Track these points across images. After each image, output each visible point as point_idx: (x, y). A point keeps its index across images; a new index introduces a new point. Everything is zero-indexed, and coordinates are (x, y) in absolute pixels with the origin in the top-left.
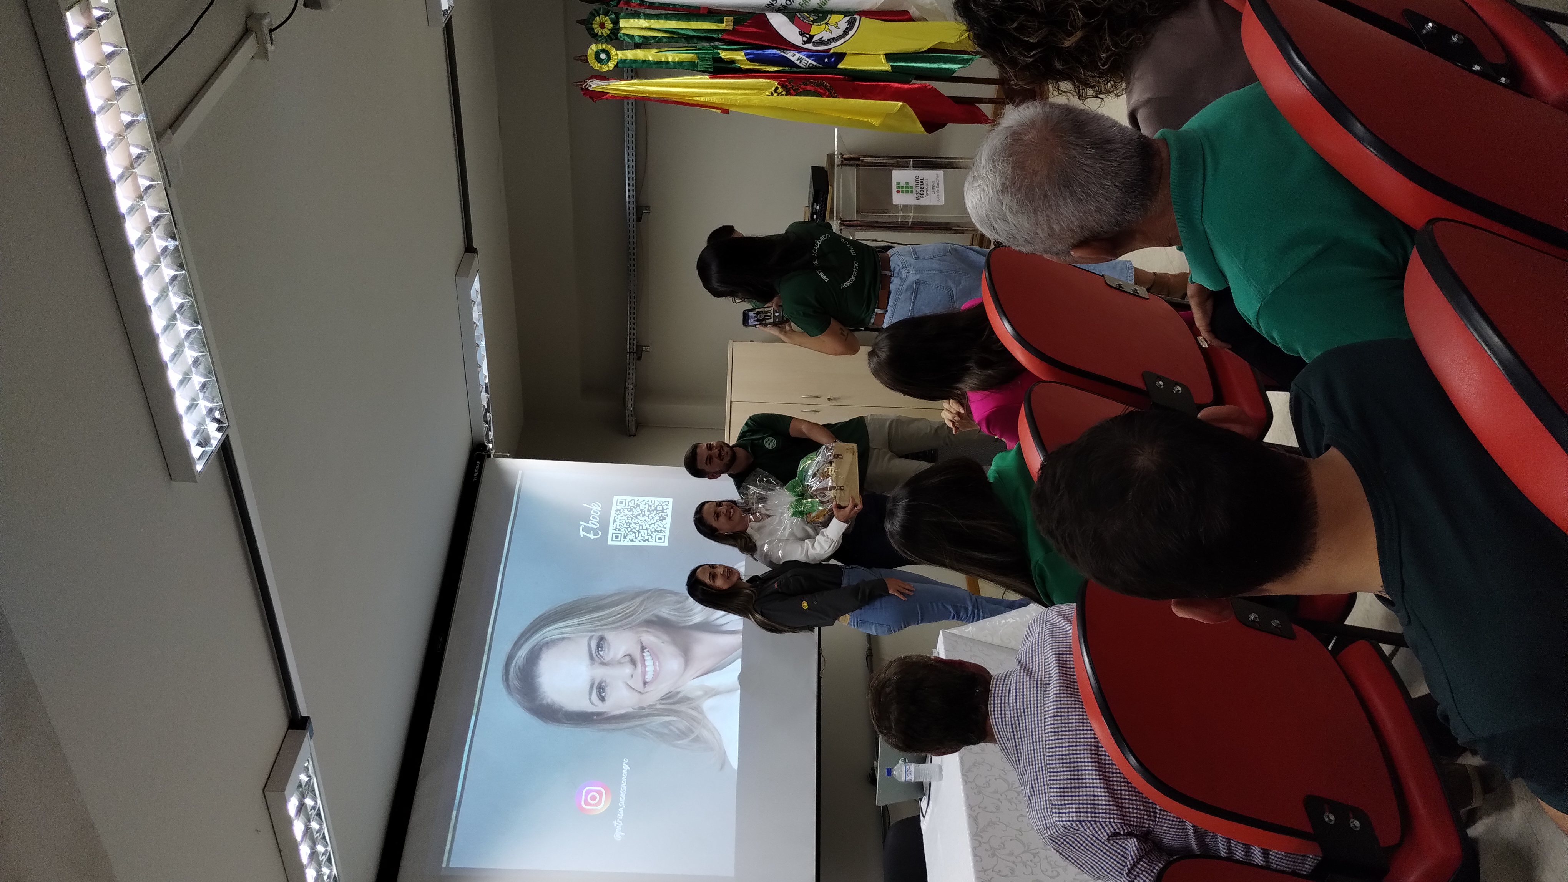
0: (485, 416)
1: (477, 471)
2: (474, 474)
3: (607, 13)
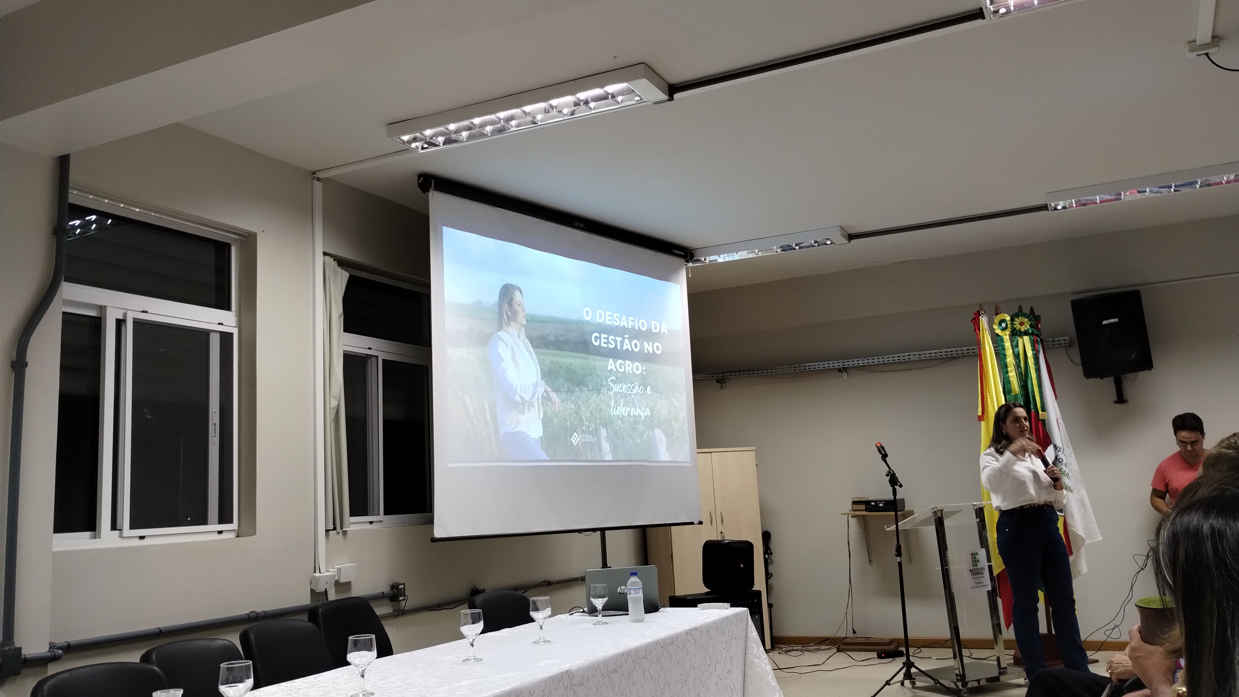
1: (679, 253)
3: (1031, 326)
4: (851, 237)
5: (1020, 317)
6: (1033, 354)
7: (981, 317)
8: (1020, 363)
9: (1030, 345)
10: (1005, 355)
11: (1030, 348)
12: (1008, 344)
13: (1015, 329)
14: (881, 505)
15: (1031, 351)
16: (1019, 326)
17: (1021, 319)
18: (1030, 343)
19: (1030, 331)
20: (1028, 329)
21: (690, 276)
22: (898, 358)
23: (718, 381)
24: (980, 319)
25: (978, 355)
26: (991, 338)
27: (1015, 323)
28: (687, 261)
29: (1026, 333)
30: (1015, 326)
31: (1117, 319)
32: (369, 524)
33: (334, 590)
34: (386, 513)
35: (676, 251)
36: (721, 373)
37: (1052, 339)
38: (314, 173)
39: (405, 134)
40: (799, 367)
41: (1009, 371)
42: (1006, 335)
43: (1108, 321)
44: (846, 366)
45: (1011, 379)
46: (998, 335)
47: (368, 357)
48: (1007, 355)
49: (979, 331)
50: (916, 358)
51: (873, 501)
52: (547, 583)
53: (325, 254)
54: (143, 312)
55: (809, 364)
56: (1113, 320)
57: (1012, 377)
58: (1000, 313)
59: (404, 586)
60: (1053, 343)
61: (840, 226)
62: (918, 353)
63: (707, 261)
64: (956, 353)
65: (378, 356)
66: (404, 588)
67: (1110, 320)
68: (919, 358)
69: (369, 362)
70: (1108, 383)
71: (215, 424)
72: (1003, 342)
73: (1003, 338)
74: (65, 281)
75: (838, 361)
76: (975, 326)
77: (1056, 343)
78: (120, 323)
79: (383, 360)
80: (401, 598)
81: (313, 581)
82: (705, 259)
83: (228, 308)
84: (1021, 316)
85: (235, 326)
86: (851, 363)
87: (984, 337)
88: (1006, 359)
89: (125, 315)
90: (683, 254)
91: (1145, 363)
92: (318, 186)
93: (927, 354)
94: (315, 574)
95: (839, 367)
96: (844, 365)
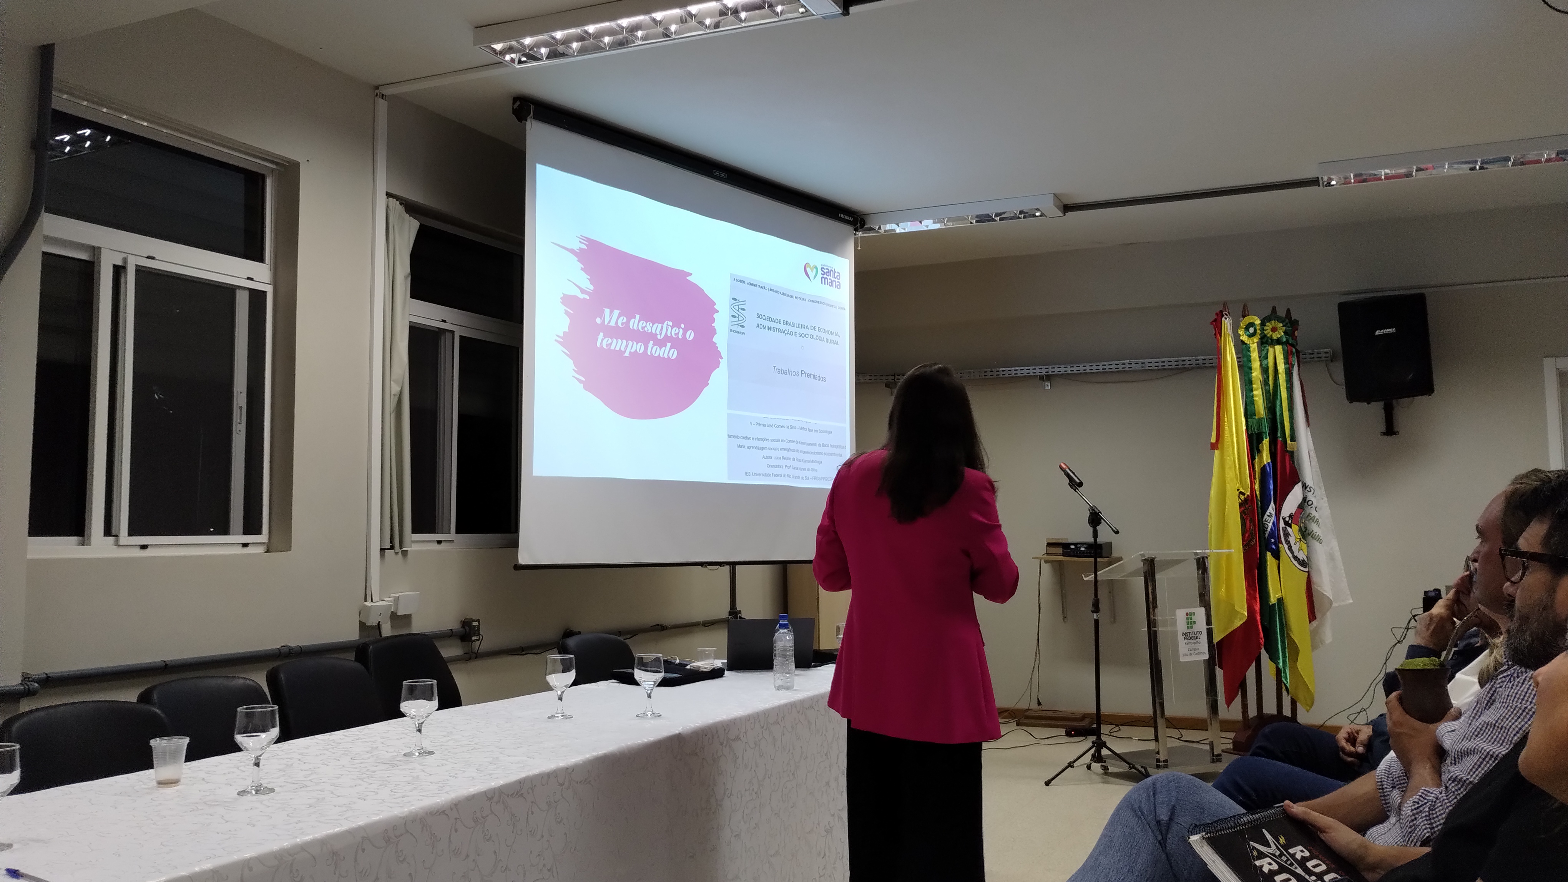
1: (846, 218)
3: (1285, 333)
4: (1067, 208)
5: (1273, 321)
6: (1285, 368)
7: (1223, 319)
8: (1269, 380)
9: (1282, 357)
10: (1250, 368)
11: (1283, 361)
12: (1255, 355)
13: (1265, 336)
14: (1083, 549)
15: (1284, 365)
16: (1271, 333)
17: (1273, 323)
18: (1282, 355)
19: (1285, 340)
20: (1281, 337)
21: (859, 248)
22: (1117, 366)
23: (887, 386)
24: (1223, 322)
25: (1217, 367)
26: (1234, 346)
27: (1266, 328)
28: (856, 230)
29: (1279, 342)
30: (1265, 332)
31: (1394, 329)
32: (436, 544)
33: (389, 624)
34: (458, 531)
35: (842, 216)
36: (892, 376)
37: (1310, 351)
38: (377, 88)
39: (497, 41)
40: (991, 372)
41: (1253, 389)
42: (1254, 343)
43: (1382, 331)
44: (1050, 373)
45: (1256, 399)
46: (1243, 342)
47: (442, 331)
48: (1252, 368)
49: (1221, 336)
50: (1139, 367)
51: (1073, 544)
52: (660, 627)
53: (389, 195)
54: (148, 257)
55: (1003, 369)
57: (1257, 396)
58: (1249, 315)
59: (479, 623)
60: (1312, 356)
61: (1054, 194)
62: (1143, 361)
63: (882, 231)
64: (1190, 362)
65: (454, 332)
66: (479, 626)
67: (1385, 330)
68: (1142, 367)
69: (443, 338)
70: (1376, 409)
71: (241, 408)
72: (1249, 351)
73: (1250, 347)
74: (45, 211)
75: (1040, 367)
76: (1215, 330)
77: (1316, 356)
78: (119, 271)
79: (461, 337)
80: (474, 638)
81: (363, 611)
82: (880, 228)
83: (260, 259)
84: (1275, 320)
85: (269, 283)
86: (1056, 370)
87: (1226, 344)
88: (1251, 373)
89: (125, 260)
90: (852, 219)
91: (1426, 387)
92: (382, 105)
93: (1153, 363)
94: (365, 603)
95: (1041, 374)
96: (1048, 372)
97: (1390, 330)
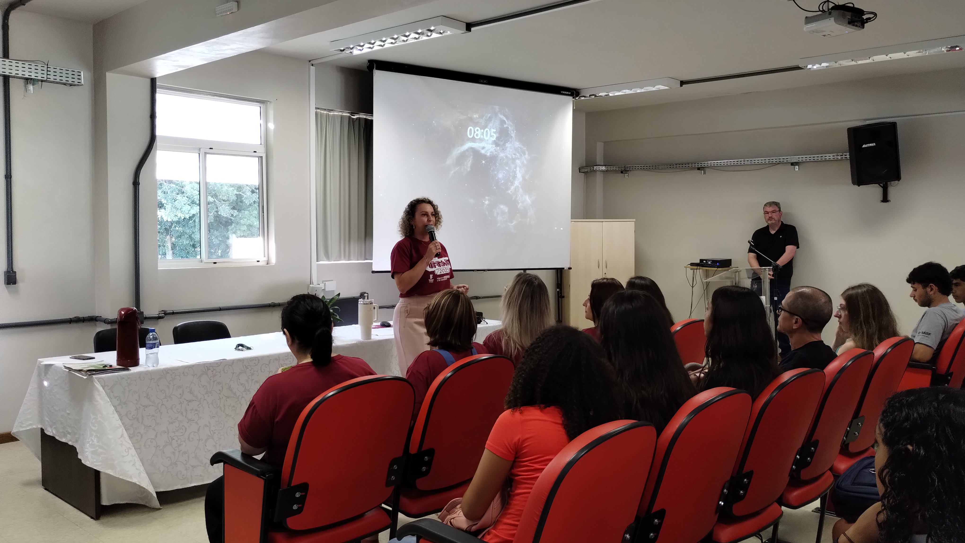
0: (593, 95)
1: (566, 93)
2: (564, 91)
4: (682, 83)
14: (709, 263)
21: (574, 108)
22: (737, 163)
23: (622, 172)
28: (573, 98)
35: (564, 92)
36: (624, 167)
38: (310, 61)
39: (340, 47)
40: (673, 165)
43: (867, 145)
44: (703, 166)
50: (749, 163)
51: (704, 260)
53: (316, 108)
54: (210, 148)
56: (871, 145)
61: (673, 76)
62: (751, 159)
63: (597, 96)
64: (776, 161)
67: (869, 144)
68: (751, 163)
75: (698, 163)
85: (264, 152)
86: (706, 164)
89: (199, 151)
90: (570, 93)
92: (313, 69)
93: (761, 160)
94: (310, 285)
95: (698, 167)
96: (701, 166)
97: (872, 144)
